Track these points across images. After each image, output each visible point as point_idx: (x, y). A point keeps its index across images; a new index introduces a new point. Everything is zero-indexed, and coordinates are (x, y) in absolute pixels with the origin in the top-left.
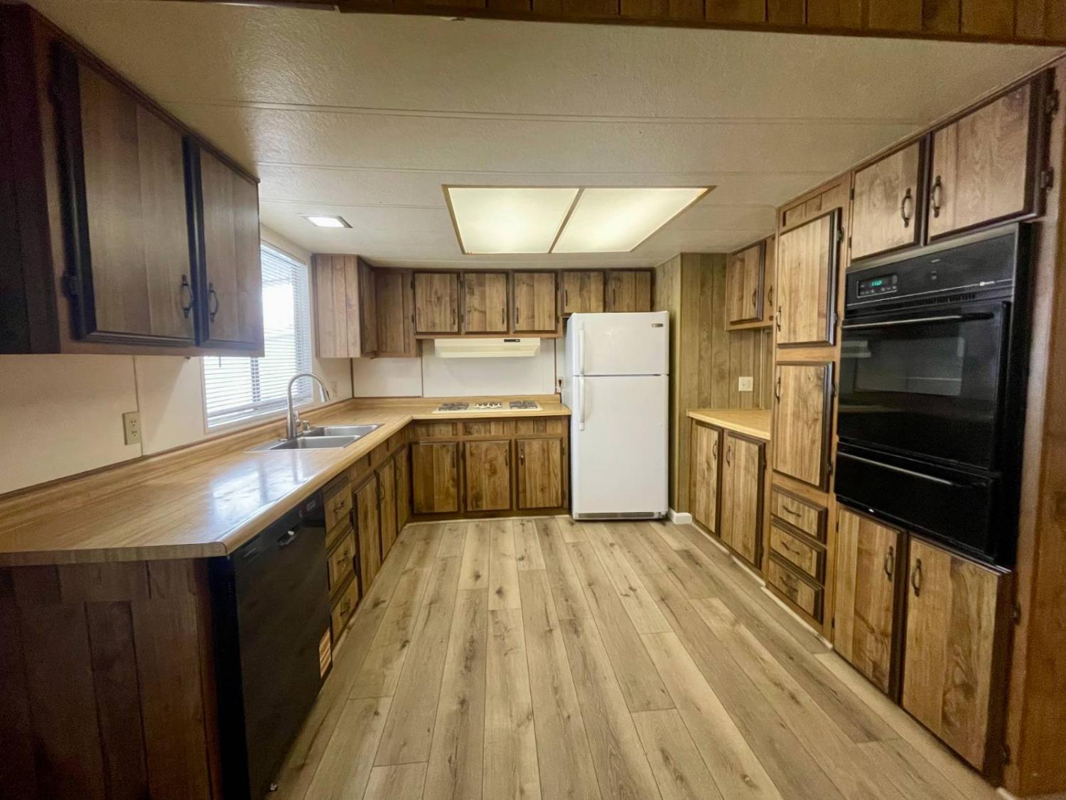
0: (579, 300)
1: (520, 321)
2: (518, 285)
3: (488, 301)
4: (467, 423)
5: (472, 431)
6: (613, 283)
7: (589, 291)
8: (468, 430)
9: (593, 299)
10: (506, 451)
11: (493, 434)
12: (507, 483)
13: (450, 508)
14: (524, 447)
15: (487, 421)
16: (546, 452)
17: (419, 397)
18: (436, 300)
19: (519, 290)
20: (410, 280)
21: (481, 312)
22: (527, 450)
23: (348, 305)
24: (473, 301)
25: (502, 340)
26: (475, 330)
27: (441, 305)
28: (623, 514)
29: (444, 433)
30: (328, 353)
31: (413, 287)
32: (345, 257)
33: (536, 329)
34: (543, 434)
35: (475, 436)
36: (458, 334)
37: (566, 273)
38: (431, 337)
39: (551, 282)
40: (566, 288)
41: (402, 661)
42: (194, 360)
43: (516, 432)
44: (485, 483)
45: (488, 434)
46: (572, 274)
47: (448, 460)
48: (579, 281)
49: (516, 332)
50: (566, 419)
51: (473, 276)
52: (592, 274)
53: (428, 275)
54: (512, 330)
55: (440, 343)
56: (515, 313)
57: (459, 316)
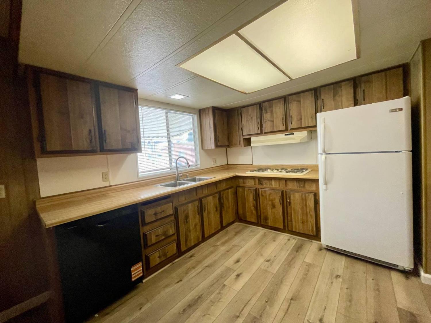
1: (293, 123)
2: (291, 103)
3: (275, 115)
4: (261, 180)
5: (263, 184)
6: (363, 85)
7: (341, 96)
8: (261, 183)
9: (345, 100)
10: (280, 196)
11: (274, 186)
12: (281, 213)
13: (253, 220)
14: (290, 195)
15: (270, 179)
16: (304, 200)
17: (251, 164)
18: (250, 119)
19: (292, 105)
20: (240, 112)
21: (271, 121)
22: (292, 198)
24: (267, 116)
25: (283, 134)
26: (269, 131)
27: (252, 120)
29: (250, 183)
30: (205, 148)
31: (241, 115)
32: (208, 108)
33: (303, 126)
34: (303, 190)
35: (264, 186)
36: (261, 133)
37: (322, 89)
38: (249, 137)
39: (312, 96)
40: (322, 98)
41: (171, 289)
43: (286, 187)
44: (269, 211)
45: (271, 186)
46: (327, 88)
47: (251, 197)
48: (333, 91)
49: (292, 129)
50: (316, 181)
51: (267, 103)
52: (343, 84)
53: (247, 108)
54: (289, 128)
55: (253, 139)
56: (289, 119)
57: (261, 126)
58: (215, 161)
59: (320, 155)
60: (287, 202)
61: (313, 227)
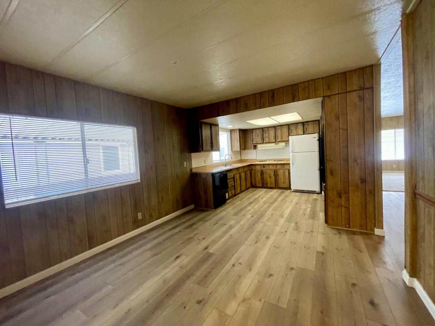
0: (295, 132)
1: (279, 139)
2: (278, 129)
3: (270, 135)
4: (264, 165)
6: (306, 126)
7: (298, 129)
8: (264, 167)
9: (300, 131)
10: (273, 172)
11: (270, 168)
12: (274, 180)
13: (260, 185)
15: (269, 165)
16: (284, 173)
17: (256, 159)
18: (257, 135)
19: (278, 131)
20: (251, 131)
21: (268, 137)
22: (279, 172)
23: (237, 139)
24: (266, 135)
25: (274, 144)
26: (267, 142)
28: (306, 191)
29: (258, 168)
30: (234, 150)
31: (252, 133)
32: (236, 130)
33: (283, 140)
34: (284, 168)
35: (266, 168)
36: (263, 143)
37: (291, 125)
38: (256, 144)
39: (287, 128)
40: (291, 129)
41: (239, 202)
42: (211, 152)
43: (276, 168)
44: (268, 180)
46: (293, 125)
47: (259, 174)
48: (295, 126)
49: (278, 142)
50: (289, 164)
51: (266, 129)
52: (299, 124)
53: (255, 130)
54: (277, 141)
55: (259, 146)
56: (277, 137)
57: (263, 139)
58: (236, 158)
59: (290, 153)
60: (277, 174)
61: (288, 184)
